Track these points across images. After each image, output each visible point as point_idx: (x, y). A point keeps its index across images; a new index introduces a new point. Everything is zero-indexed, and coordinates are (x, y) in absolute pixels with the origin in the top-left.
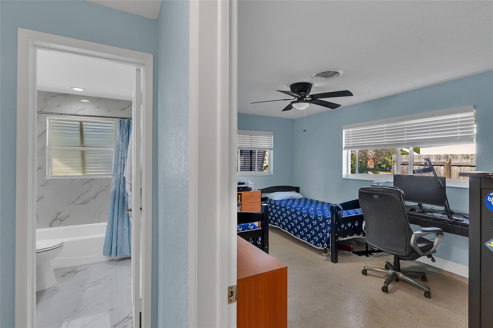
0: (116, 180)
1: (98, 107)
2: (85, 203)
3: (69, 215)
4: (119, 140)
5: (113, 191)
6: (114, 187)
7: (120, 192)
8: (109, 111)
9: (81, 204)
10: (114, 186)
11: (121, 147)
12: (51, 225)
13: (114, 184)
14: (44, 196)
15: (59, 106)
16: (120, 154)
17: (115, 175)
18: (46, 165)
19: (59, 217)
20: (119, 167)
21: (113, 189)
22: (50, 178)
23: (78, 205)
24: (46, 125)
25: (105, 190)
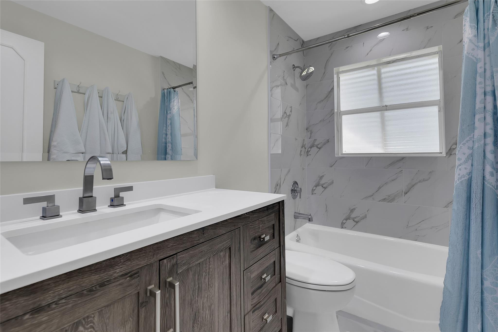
0: (471, 151)
1: (407, 29)
2: (390, 199)
3: (366, 215)
4: (473, 49)
5: (463, 179)
6: (466, 169)
7: (486, 183)
8: (428, 28)
9: (384, 200)
10: (463, 167)
11: (480, 65)
12: (343, 226)
13: (466, 162)
14: (333, 180)
15: (349, 48)
16: (480, 83)
17: (468, 138)
18: (334, 136)
19: (353, 216)
20: (477, 117)
21: (464, 176)
22: (340, 155)
23: (379, 201)
24: (334, 81)
25: (426, 180)
